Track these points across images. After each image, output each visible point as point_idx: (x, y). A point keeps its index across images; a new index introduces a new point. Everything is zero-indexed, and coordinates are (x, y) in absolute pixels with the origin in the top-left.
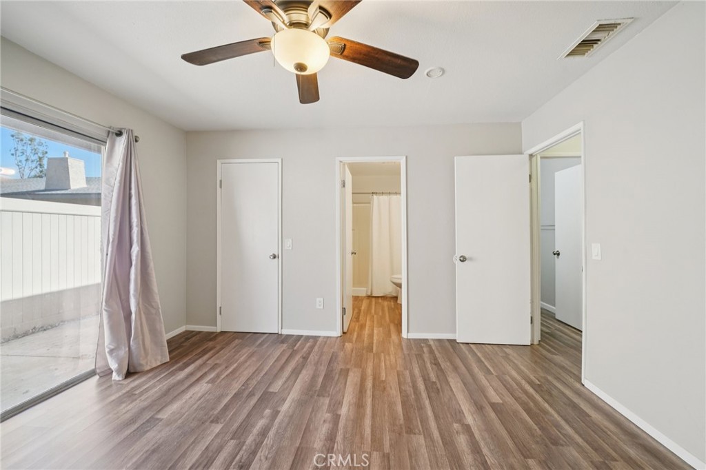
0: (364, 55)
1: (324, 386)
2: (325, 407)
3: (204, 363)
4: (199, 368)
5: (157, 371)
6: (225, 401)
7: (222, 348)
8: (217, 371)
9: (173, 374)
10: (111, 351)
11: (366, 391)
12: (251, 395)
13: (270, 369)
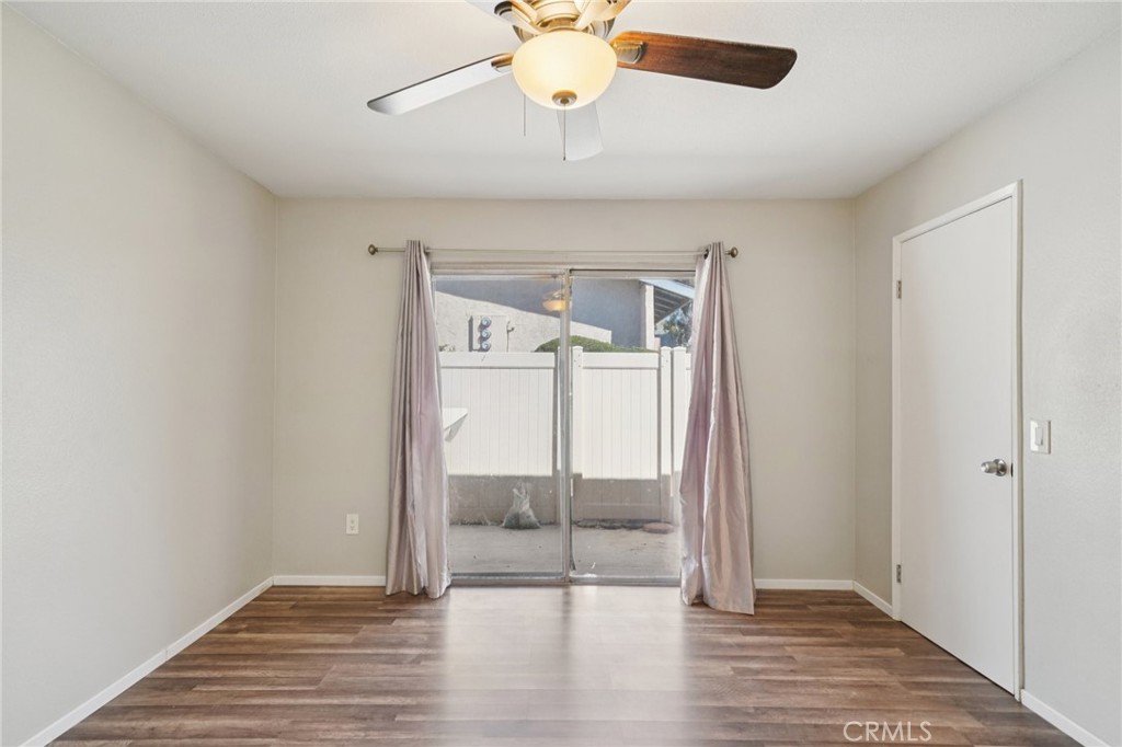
8: (773, 666)
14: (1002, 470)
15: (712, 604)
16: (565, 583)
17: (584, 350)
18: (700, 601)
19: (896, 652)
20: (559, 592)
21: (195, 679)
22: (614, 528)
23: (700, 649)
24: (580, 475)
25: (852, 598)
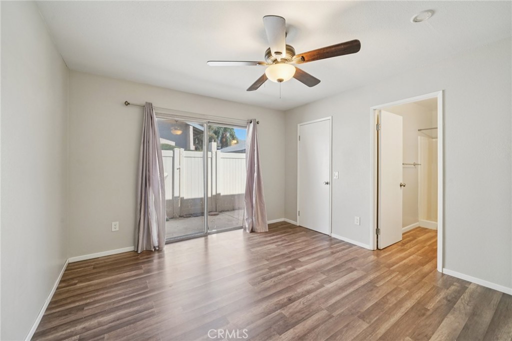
0: (317, 55)
1: (329, 270)
2: (320, 279)
3: (281, 237)
4: (277, 239)
5: (261, 234)
6: (276, 255)
7: (293, 234)
8: (283, 242)
9: (266, 237)
10: (247, 219)
11: (355, 285)
12: (290, 257)
13: (307, 251)
14: (327, 183)
15: (256, 231)
16: (206, 235)
17: (185, 150)
18: (252, 231)
19: (303, 233)
20: (203, 239)
21: (83, 304)
22: (197, 216)
23: (250, 246)
24: (183, 198)
25: (284, 223)
